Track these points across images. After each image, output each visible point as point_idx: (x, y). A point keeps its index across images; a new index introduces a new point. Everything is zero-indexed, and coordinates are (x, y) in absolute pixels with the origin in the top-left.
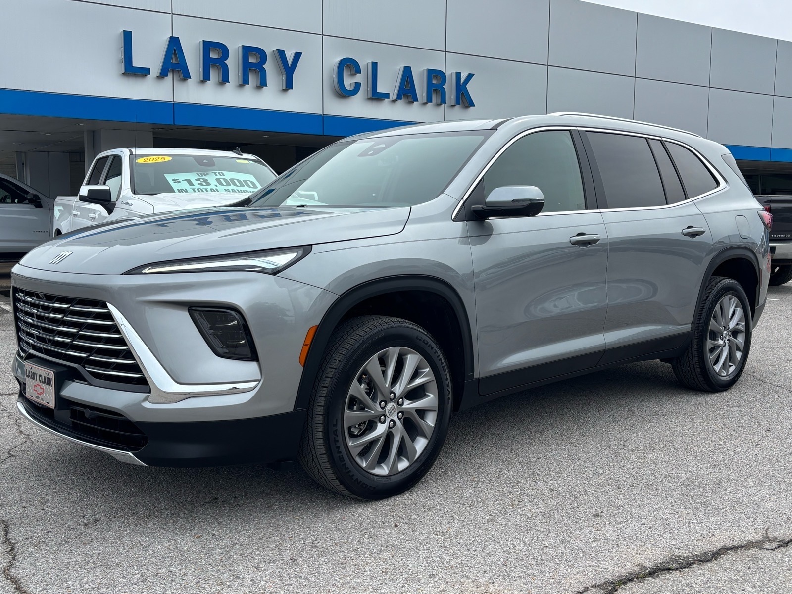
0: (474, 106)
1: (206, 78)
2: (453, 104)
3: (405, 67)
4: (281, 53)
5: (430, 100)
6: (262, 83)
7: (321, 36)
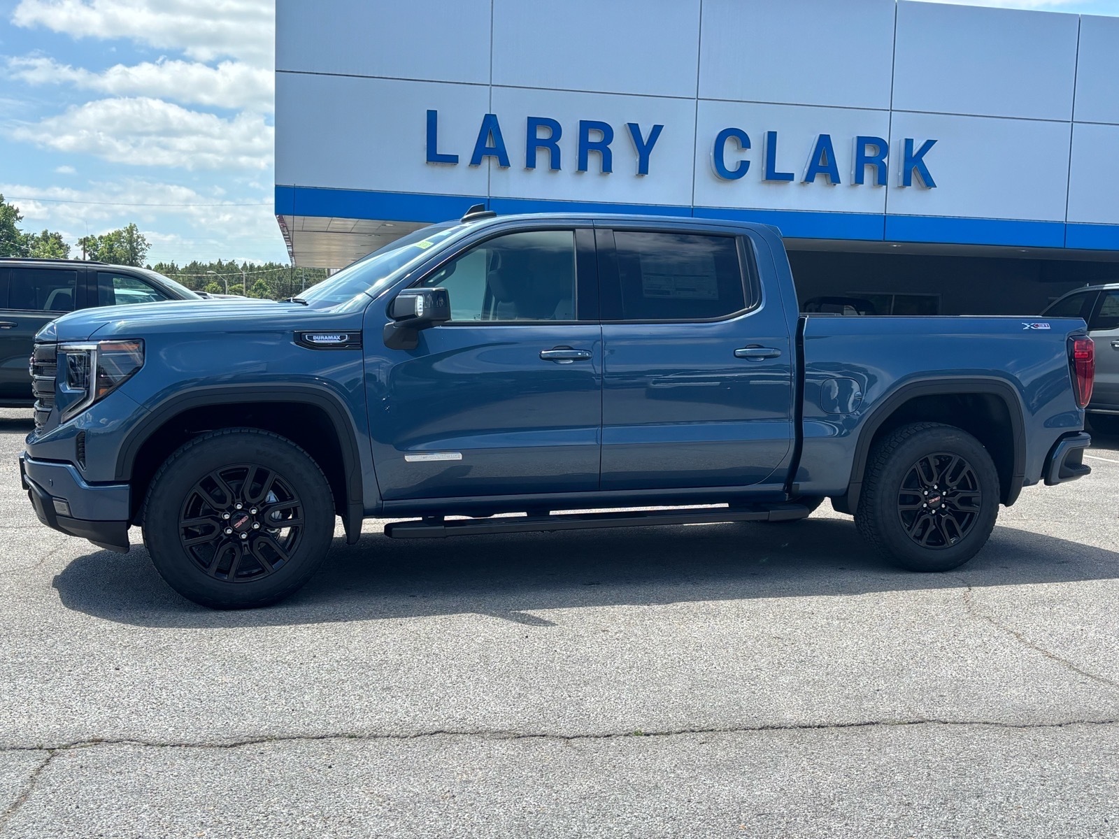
0: (936, 187)
1: (531, 163)
2: (901, 184)
3: (821, 136)
4: (634, 129)
5: (859, 179)
6: (607, 167)
7: (696, 100)
